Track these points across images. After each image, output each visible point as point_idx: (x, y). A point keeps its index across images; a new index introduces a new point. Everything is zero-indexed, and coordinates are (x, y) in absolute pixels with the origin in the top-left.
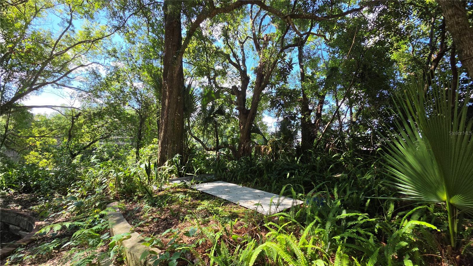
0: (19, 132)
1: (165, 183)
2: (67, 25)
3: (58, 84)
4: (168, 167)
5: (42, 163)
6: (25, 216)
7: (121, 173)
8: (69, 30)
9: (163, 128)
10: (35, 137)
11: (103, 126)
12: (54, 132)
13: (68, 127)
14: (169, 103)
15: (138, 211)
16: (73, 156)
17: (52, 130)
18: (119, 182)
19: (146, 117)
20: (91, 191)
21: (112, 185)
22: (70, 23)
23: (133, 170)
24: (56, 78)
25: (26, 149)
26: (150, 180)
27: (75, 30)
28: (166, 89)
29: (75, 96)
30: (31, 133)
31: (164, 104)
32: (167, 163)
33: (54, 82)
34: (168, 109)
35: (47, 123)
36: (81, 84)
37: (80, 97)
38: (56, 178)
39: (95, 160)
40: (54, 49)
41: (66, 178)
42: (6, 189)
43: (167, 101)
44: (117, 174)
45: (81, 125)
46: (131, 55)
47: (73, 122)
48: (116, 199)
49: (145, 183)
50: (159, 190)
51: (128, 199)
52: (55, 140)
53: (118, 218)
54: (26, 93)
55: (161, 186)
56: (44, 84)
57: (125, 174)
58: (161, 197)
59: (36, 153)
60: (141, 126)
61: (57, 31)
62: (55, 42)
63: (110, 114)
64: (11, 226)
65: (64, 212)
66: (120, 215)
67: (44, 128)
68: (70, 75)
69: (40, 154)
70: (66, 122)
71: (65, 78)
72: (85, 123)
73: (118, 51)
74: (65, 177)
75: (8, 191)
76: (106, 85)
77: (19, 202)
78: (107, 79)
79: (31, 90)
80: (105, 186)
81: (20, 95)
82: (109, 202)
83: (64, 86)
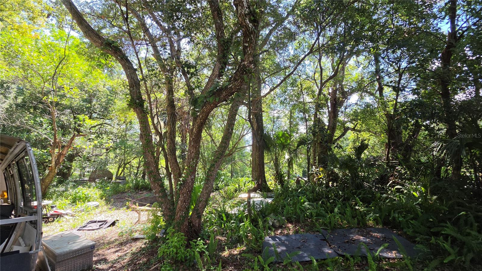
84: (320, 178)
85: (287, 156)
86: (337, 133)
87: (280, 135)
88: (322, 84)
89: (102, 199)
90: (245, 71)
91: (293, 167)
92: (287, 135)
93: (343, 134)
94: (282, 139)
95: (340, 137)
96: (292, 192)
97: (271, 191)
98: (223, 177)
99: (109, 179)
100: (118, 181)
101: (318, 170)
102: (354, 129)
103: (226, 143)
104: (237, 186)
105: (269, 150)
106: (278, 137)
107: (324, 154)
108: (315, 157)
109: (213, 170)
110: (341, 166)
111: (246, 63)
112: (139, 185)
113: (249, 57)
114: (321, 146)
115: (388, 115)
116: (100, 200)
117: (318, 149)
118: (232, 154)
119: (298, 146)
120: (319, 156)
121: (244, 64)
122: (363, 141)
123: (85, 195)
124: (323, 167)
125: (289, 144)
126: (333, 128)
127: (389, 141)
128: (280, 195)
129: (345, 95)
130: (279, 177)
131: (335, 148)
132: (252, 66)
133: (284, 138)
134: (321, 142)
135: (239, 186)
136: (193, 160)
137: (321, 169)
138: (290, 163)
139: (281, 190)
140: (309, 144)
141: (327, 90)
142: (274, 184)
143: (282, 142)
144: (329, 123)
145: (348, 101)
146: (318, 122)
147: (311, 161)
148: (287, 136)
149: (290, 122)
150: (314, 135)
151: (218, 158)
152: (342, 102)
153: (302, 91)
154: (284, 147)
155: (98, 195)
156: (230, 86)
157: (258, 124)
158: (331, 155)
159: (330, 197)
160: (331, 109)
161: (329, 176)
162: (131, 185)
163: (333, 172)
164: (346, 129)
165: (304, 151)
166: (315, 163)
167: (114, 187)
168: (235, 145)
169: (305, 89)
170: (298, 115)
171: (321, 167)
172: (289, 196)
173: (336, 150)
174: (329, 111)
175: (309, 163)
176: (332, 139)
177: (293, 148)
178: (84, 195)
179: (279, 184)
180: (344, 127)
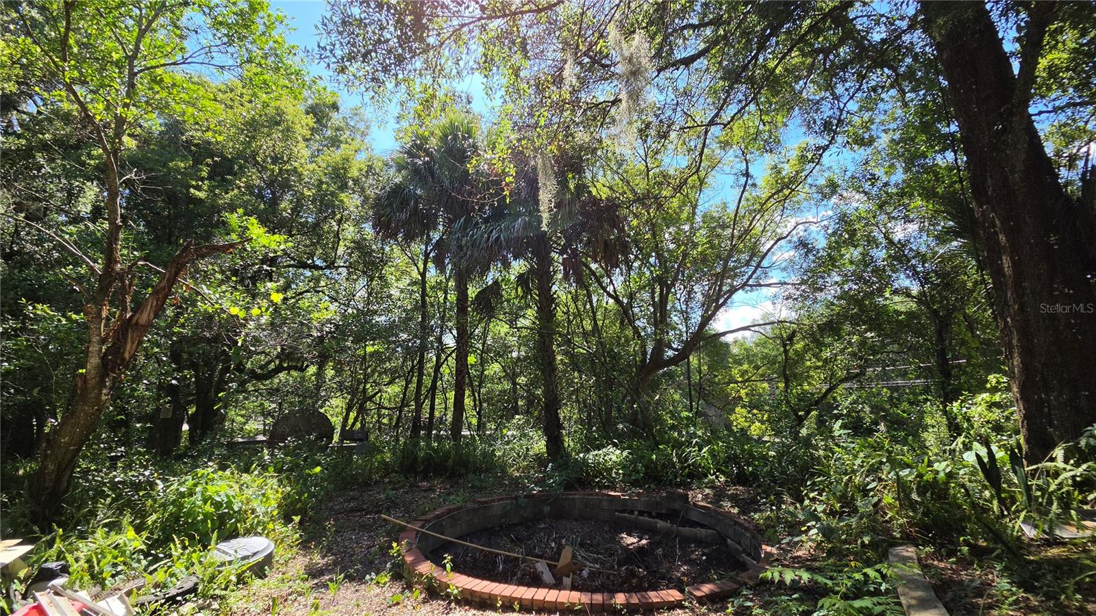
0: (716, 376)
1: (1064, 519)
2: (743, 180)
3: (751, 286)
4: (1069, 467)
5: (755, 430)
6: (746, 529)
7: (907, 471)
8: (747, 187)
9: (1015, 342)
10: (737, 382)
11: (842, 351)
12: (760, 371)
13: (780, 359)
14: (1015, 264)
15: (979, 592)
16: (800, 421)
17: (757, 367)
18: (908, 496)
19: (950, 312)
20: (848, 503)
21: (891, 501)
22: (747, 174)
23: (942, 467)
24: (747, 276)
25: (729, 404)
26: (1007, 502)
27: (756, 182)
28: (994, 226)
29: (780, 301)
30: (731, 376)
31: (997, 273)
32: (1059, 453)
33: (745, 284)
34: (1018, 285)
35: (749, 357)
36: (784, 274)
37: (787, 299)
38: (780, 463)
39: (842, 432)
40: (734, 229)
41: (796, 467)
42: (714, 473)
43: (1006, 262)
44: (897, 474)
45: (801, 356)
46: (871, 175)
47: (786, 352)
48: (908, 539)
49: (991, 509)
50: (1046, 540)
51: (942, 546)
52: (766, 385)
53: (919, 594)
54: (714, 314)
55: (1051, 528)
56: (733, 290)
57: (920, 476)
58: (1055, 564)
59: (743, 410)
60: (941, 339)
61: (732, 196)
62: (732, 216)
63: (855, 321)
64: (729, 541)
65: (804, 537)
66: (925, 587)
67: (745, 367)
68: (765, 263)
69: (749, 412)
70: (774, 350)
71: (759, 271)
72: (806, 349)
73: (840, 182)
74: (793, 463)
75: (717, 477)
76: (831, 261)
77: (734, 499)
78: (830, 248)
79: (718, 308)
80: (876, 499)
81: (706, 320)
82: (894, 543)
83: (760, 285)
89: (287, 519)
99: (320, 438)
100: (347, 443)
112: (416, 458)
116: (279, 527)
123: (217, 505)
155: (274, 504)
162: (388, 457)
167: (335, 466)
178: (209, 508)
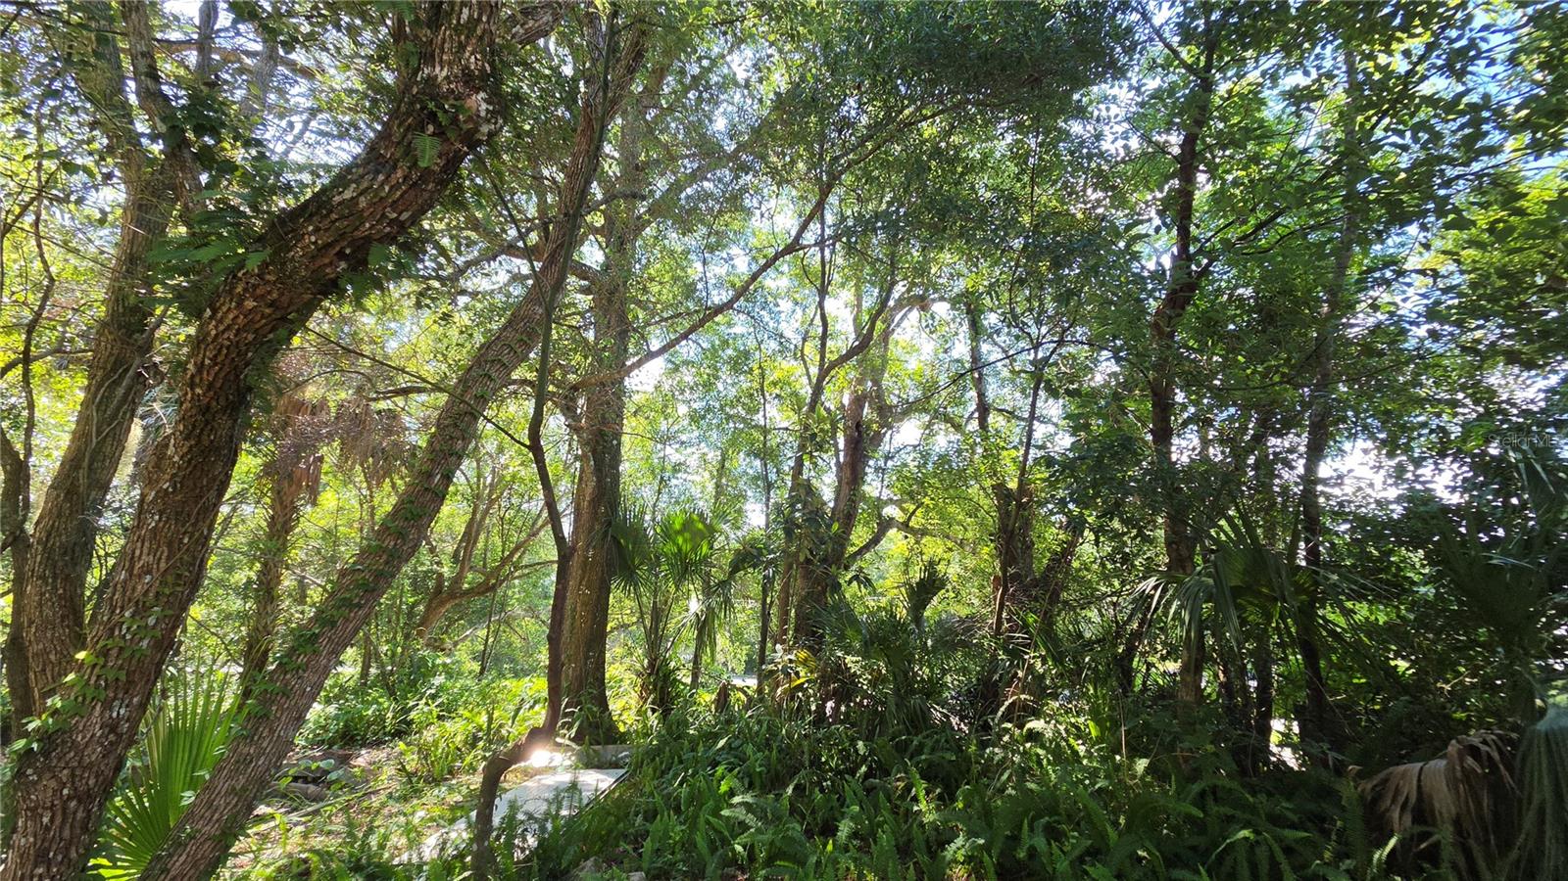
84: (800, 687)
85: (695, 605)
86: (860, 535)
87: (677, 526)
88: (824, 372)
90: (433, 117)
91: (713, 644)
92: (700, 526)
93: (875, 540)
94: (680, 540)
95: (867, 548)
96: (694, 744)
97: (620, 739)
98: (438, 680)
101: (792, 657)
102: (905, 526)
103: (401, 535)
104: (483, 719)
105: (630, 577)
106: (668, 533)
107: (818, 601)
108: (787, 613)
109: (306, 667)
110: (866, 644)
111: (441, 73)
113: (462, 47)
114: (808, 575)
115: (1000, 490)
117: (799, 585)
118: (493, 588)
119: (736, 567)
120: (799, 608)
121: (431, 80)
122: (932, 564)
124: (810, 648)
125: (705, 560)
126: (847, 518)
127: (1004, 569)
128: (653, 754)
129: (888, 415)
130: (659, 684)
131: (850, 582)
132: (479, 102)
133: (687, 535)
134: (808, 561)
135: (490, 720)
136: (142, 610)
137: (803, 654)
138: (704, 628)
139: (659, 736)
140: (770, 563)
141: (838, 395)
142: (634, 710)
143: (680, 550)
144: (836, 500)
145: (896, 437)
146: (804, 491)
147: (774, 621)
148: (700, 529)
149: (718, 486)
150: (788, 532)
151: (347, 603)
152: (878, 438)
153: (762, 390)
154: (685, 568)
156: (348, 195)
157: (599, 481)
158: (836, 608)
159: (826, 762)
160: (845, 456)
161: (824, 680)
163: (840, 669)
164: (885, 524)
165: (755, 589)
166: (785, 632)
168: (512, 554)
169: (774, 384)
170: (744, 464)
171: (804, 646)
172: (681, 762)
173: (852, 591)
174: (838, 463)
175: (764, 630)
176: (843, 553)
177: (717, 575)
179: (654, 711)
180: (880, 516)
